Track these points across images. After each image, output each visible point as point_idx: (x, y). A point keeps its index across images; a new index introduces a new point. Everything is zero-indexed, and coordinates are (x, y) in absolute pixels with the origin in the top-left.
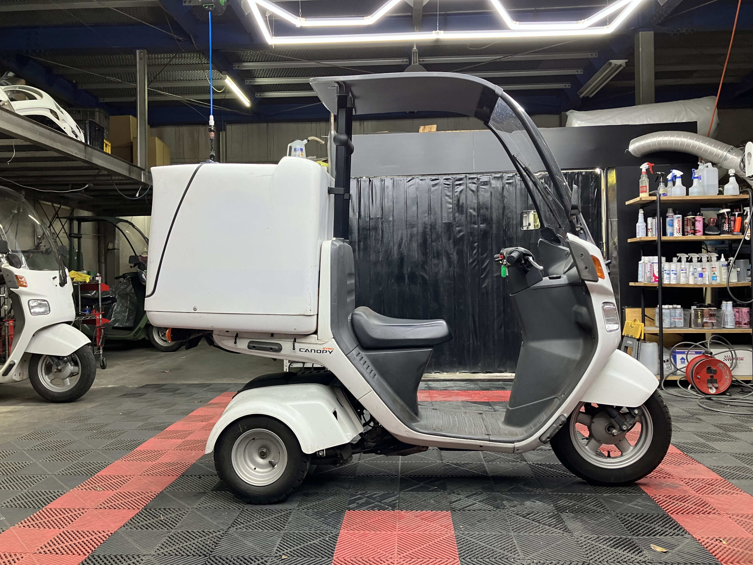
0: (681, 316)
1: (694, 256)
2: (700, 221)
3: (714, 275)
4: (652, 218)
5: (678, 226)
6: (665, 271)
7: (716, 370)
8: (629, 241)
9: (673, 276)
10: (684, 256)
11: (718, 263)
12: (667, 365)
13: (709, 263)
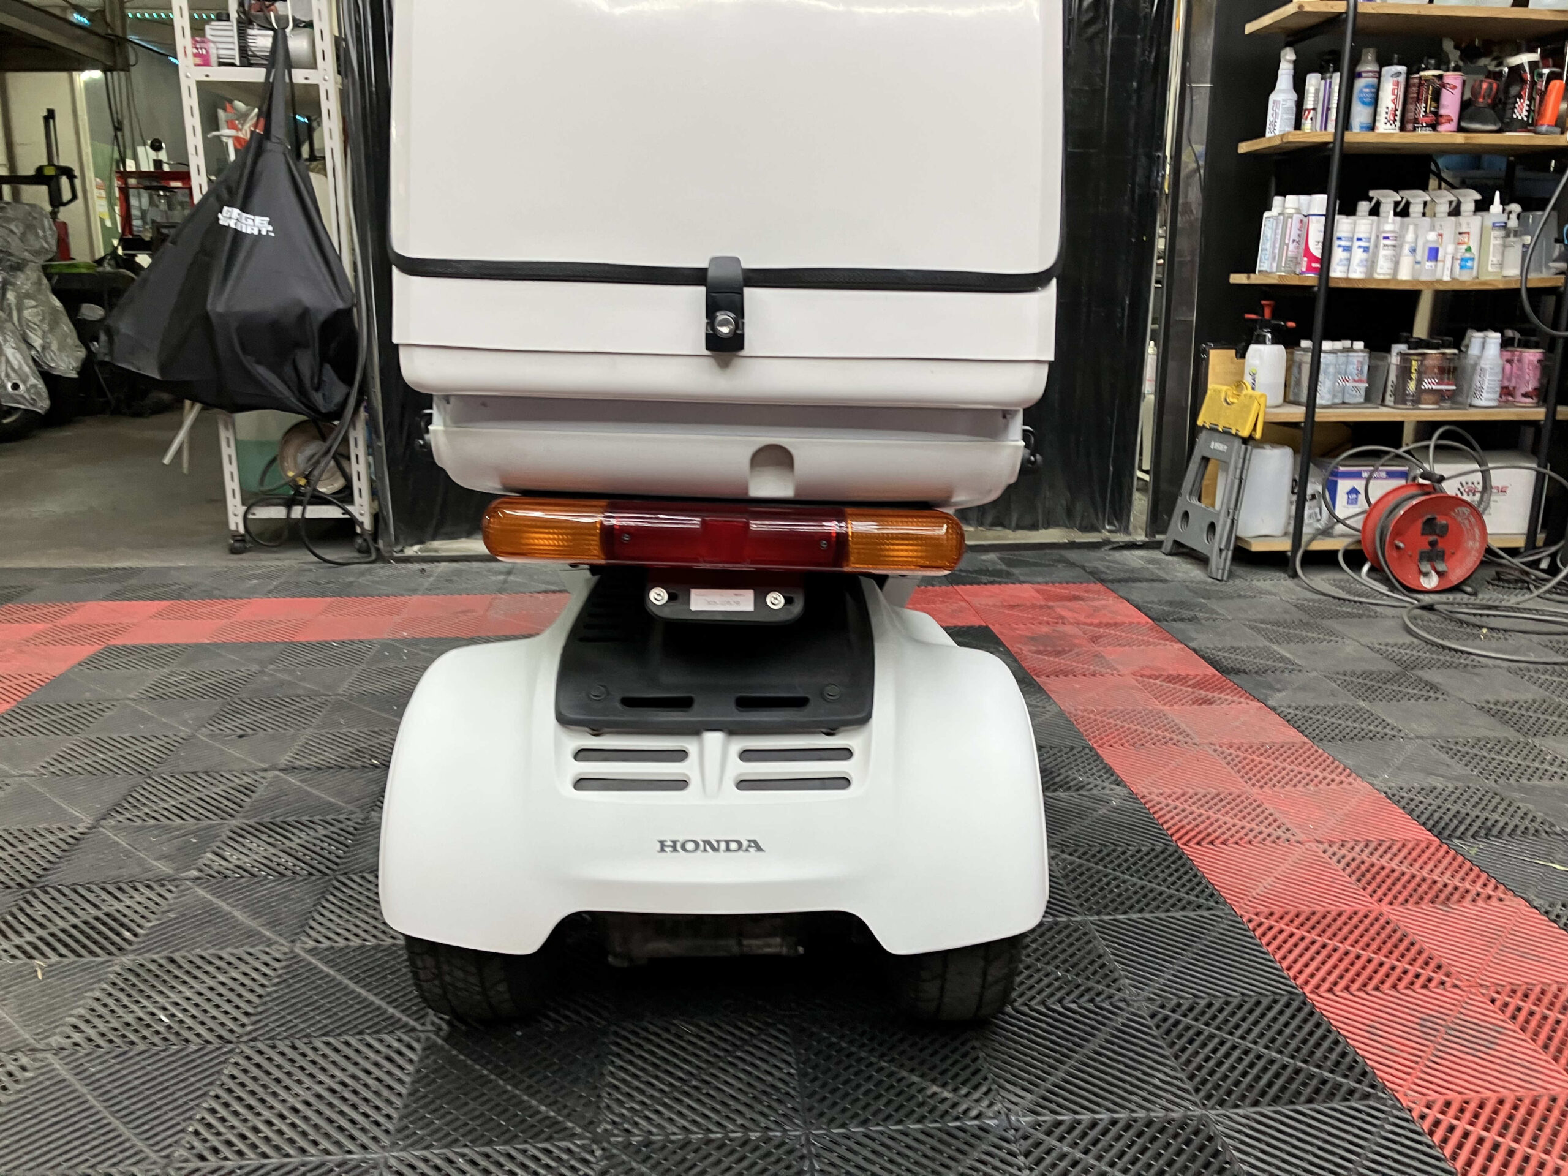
0: (1361, 372)
1: (1414, 197)
2: (1454, 87)
3: (1468, 255)
4: (1319, 75)
5: (1393, 101)
6: (1339, 239)
7: (1445, 527)
8: (1244, 147)
9: (1358, 255)
10: (1388, 198)
11: (1477, 219)
12: (1310, 508)
13: (1453, 218)
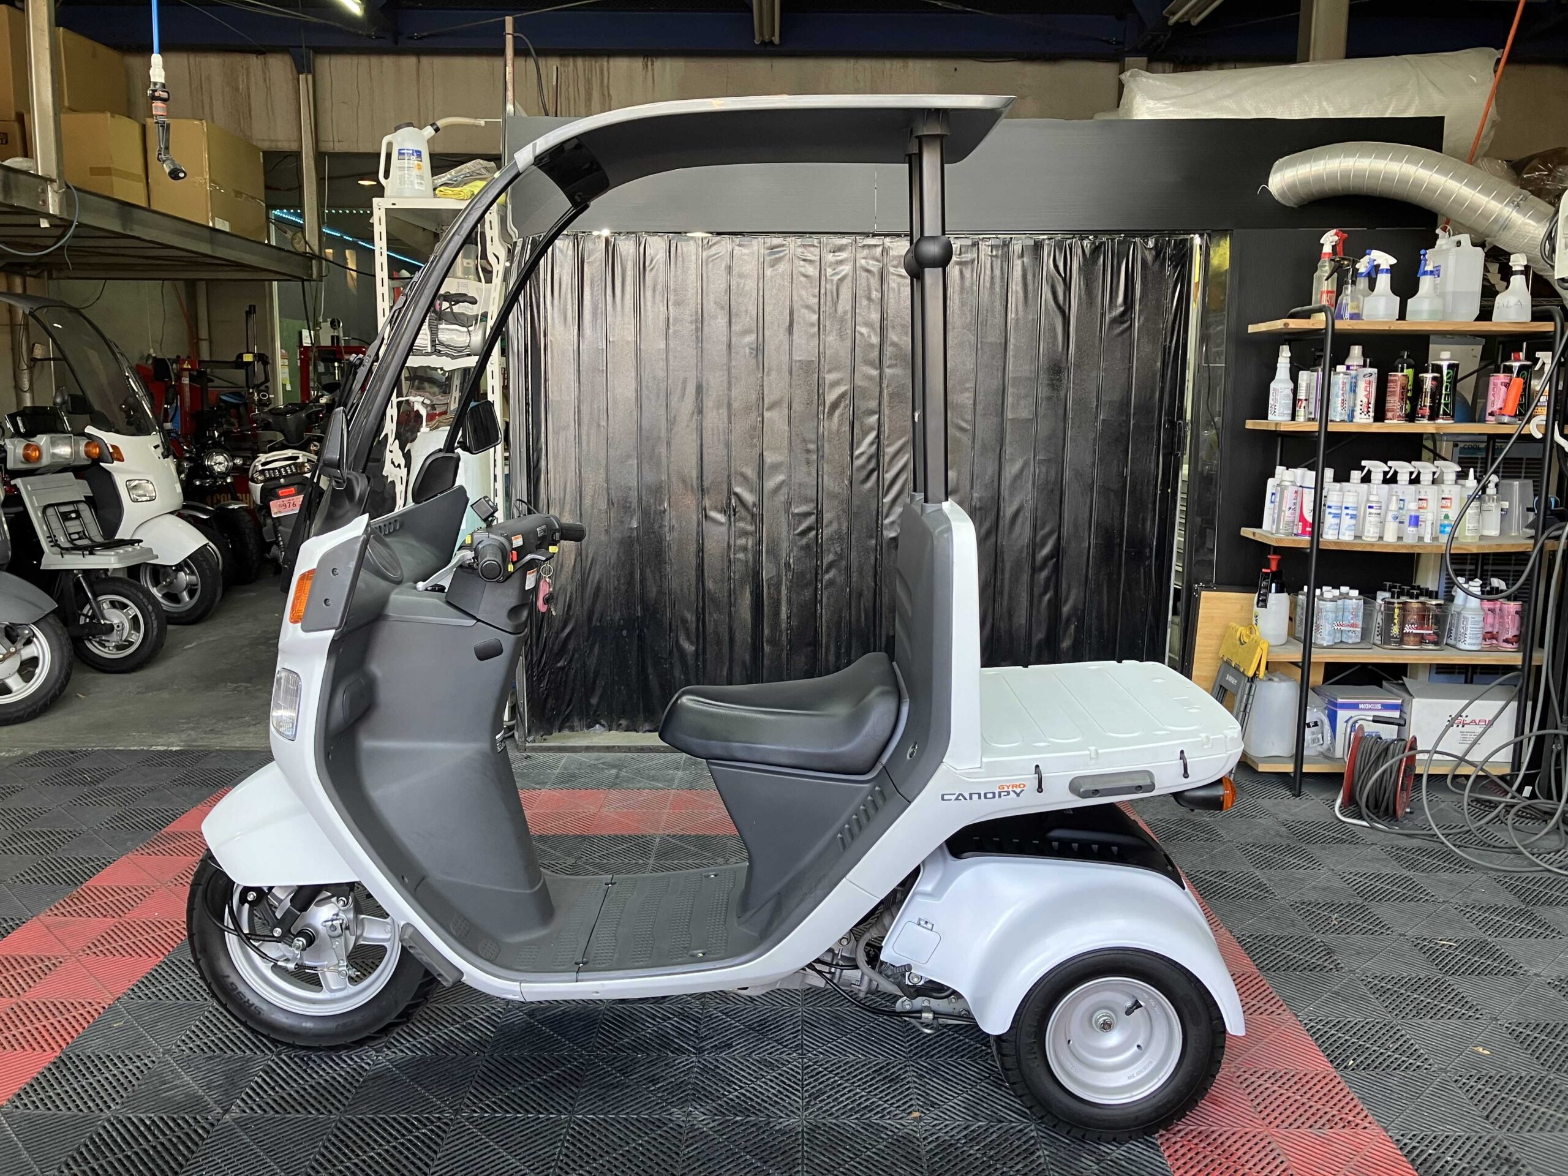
1: (1402, 467)
3: (1446, 522)
4: (1309, 371)
5: (1367, 395)
6: (1330, 507)
8: (1250, 424)
9: (1347, 521)
10: (1377, 468)
11: (1457, 489)
13: (1435, 487)
